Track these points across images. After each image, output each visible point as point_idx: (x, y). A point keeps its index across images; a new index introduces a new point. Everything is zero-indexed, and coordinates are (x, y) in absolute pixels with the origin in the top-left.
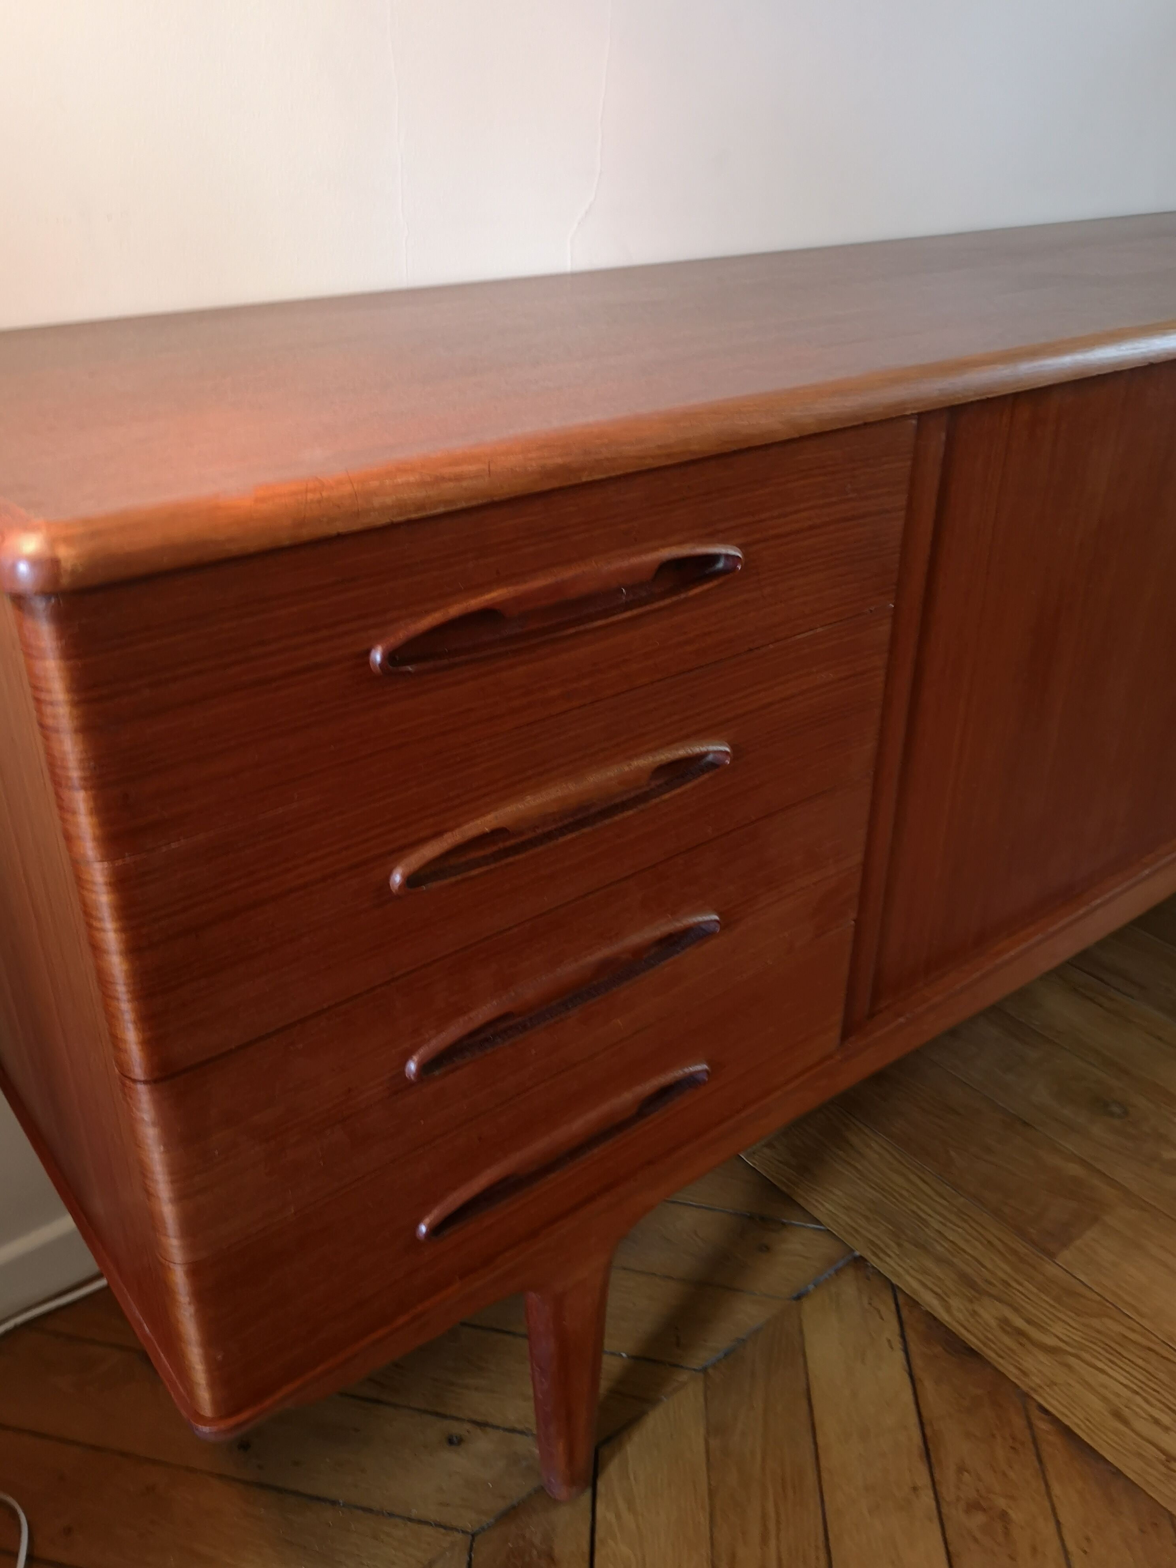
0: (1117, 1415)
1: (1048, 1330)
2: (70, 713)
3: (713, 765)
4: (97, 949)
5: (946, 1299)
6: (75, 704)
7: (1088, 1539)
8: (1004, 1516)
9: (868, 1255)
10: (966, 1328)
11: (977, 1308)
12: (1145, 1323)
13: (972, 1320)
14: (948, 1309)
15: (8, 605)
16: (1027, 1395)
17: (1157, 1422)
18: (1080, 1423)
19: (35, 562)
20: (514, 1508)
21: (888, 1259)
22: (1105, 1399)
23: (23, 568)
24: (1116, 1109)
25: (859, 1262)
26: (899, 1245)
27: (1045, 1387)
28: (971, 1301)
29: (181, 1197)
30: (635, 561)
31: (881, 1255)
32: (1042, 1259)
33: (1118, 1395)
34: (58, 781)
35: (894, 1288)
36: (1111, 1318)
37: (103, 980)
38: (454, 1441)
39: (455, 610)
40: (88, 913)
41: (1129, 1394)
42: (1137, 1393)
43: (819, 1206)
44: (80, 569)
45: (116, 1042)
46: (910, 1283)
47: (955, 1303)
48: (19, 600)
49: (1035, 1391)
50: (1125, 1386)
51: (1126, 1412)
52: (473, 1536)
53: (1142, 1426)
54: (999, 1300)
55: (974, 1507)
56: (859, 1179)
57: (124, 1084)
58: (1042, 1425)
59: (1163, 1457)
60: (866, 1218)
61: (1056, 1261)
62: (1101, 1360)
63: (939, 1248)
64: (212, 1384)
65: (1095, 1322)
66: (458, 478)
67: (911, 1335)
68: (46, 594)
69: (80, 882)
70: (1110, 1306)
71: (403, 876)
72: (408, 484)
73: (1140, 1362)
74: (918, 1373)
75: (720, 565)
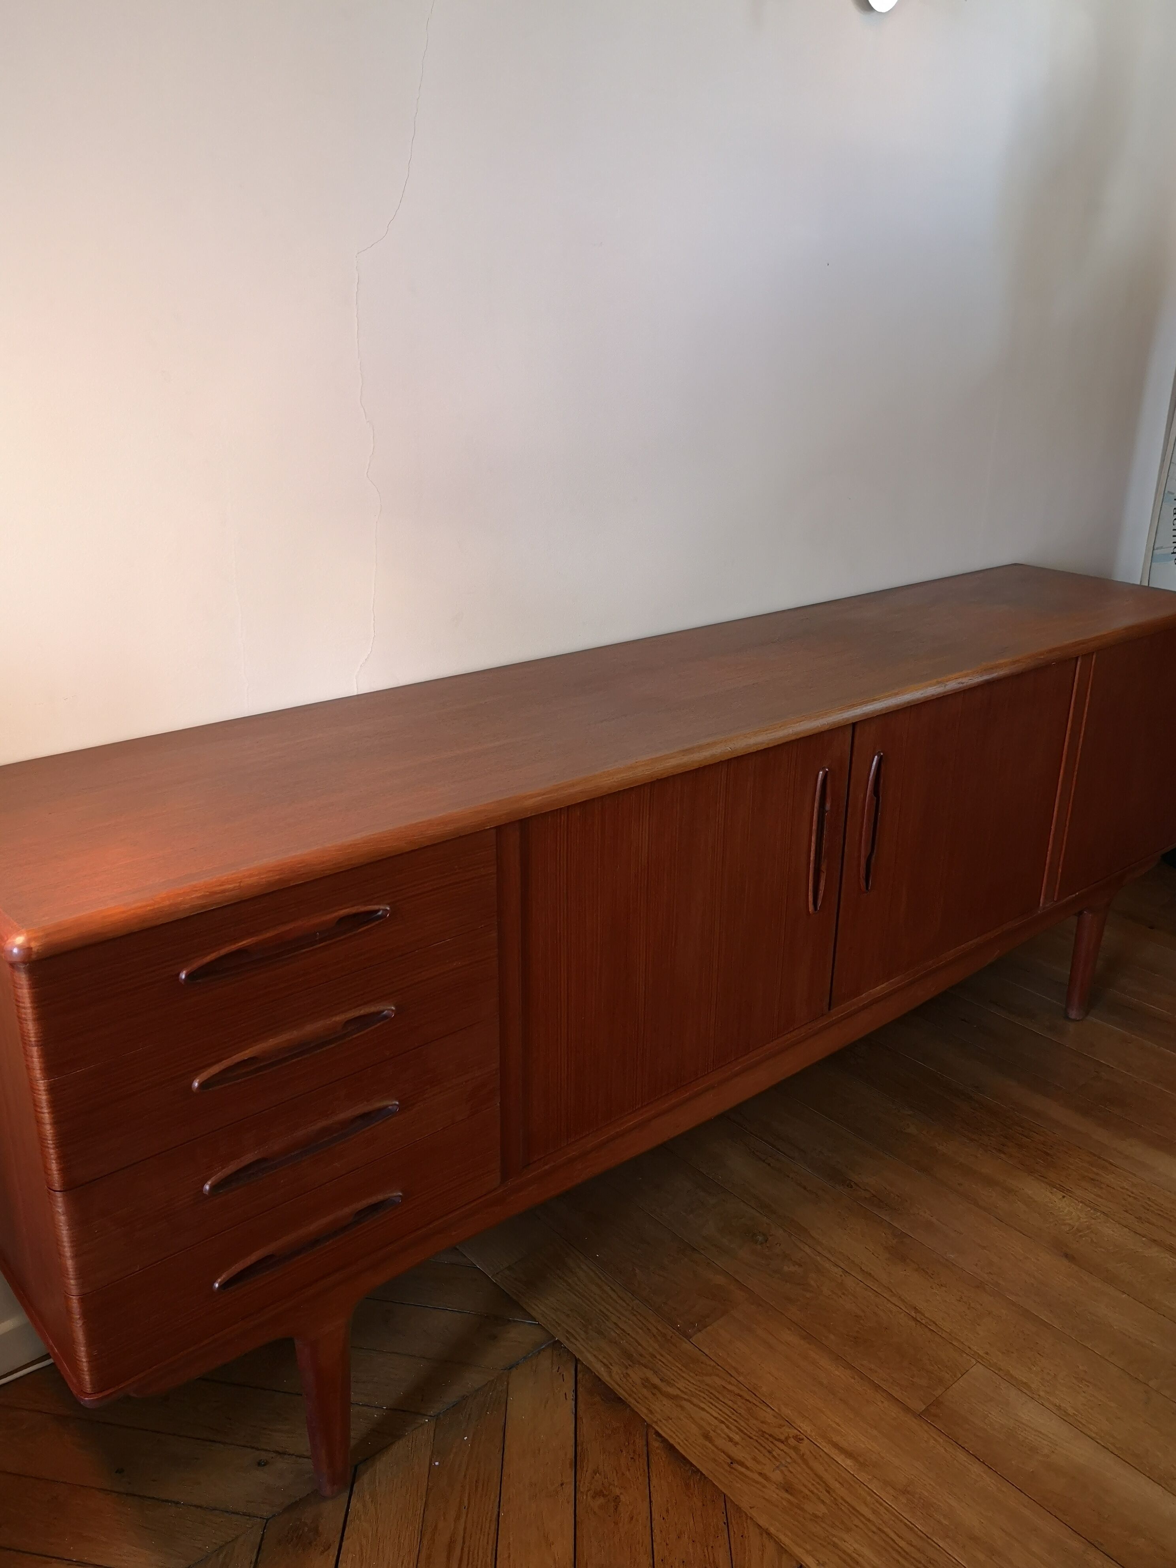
0: (707, 1437)
1: (675, 1385)
2: (32, 1013)
3: (386, 1017)
4: (39, 1122)
5: (610, 1366)
6: (34, 1008)
7: (667, 1511)
8: (617, 1499)
9: (563, 1340)
10: (618, 1385)
11: (630, 1371)
12: (741, 1379)
13: (625, 1380)
14: (610, 1373)
15: (7, 966)
16: (649, 1426)
17: (731, 1440)
18: (680, 1442)
19: (20, 947)
20: (296, 1502)
21: (576, 1343)
22: (700, 1427)
23: (15, 951)
24: (760, 1238)
25: (556, 1345)
26: (586, 1332)
27: (664, 1421)
28: (627, 1368)
29: (76, 1256)
30: (324, 918)
31: (573, 1340)
32: (681, 1339)
33: (710, 1424)
34: (25, 1043)
35: (577, 1361)
36: (718, 1375)
37: (42, 1139)
38: (261, 1464)
39: (223, 952)
40: (36, 1104)
41: (716, 1422)
42: (723, 1422)
43: (536, 1307)
44: (40, 951)
45: (46, 1169)
46: (588, 1358)
47: (615, 1369)
48: (13, 965)
49: (656, 1422)
50: (716, 1418)
51: (712, 1434)
52: (268, 1520)
53: (719, 1442)
54: (646, 1367)
55: (598, 1494)
56: (569, 1290)
57: (49, 1193)
58: (656, 1444)
59: (729, 1461)
60: (568, 1316)
61: (690, 1340)
62: (704, 1403)
63: (613, 1334)
64: (91, 1370)
65: (708, 1380)
66: (224, 891)
67: (580, 1389)
68: (24, 963)
69: (33, 1089)
70: (721, 1369)
71: (199, 1082)
72: (198, 898)
73: (730, 1403)
74: (580, 1413)
75: (380, 913)
